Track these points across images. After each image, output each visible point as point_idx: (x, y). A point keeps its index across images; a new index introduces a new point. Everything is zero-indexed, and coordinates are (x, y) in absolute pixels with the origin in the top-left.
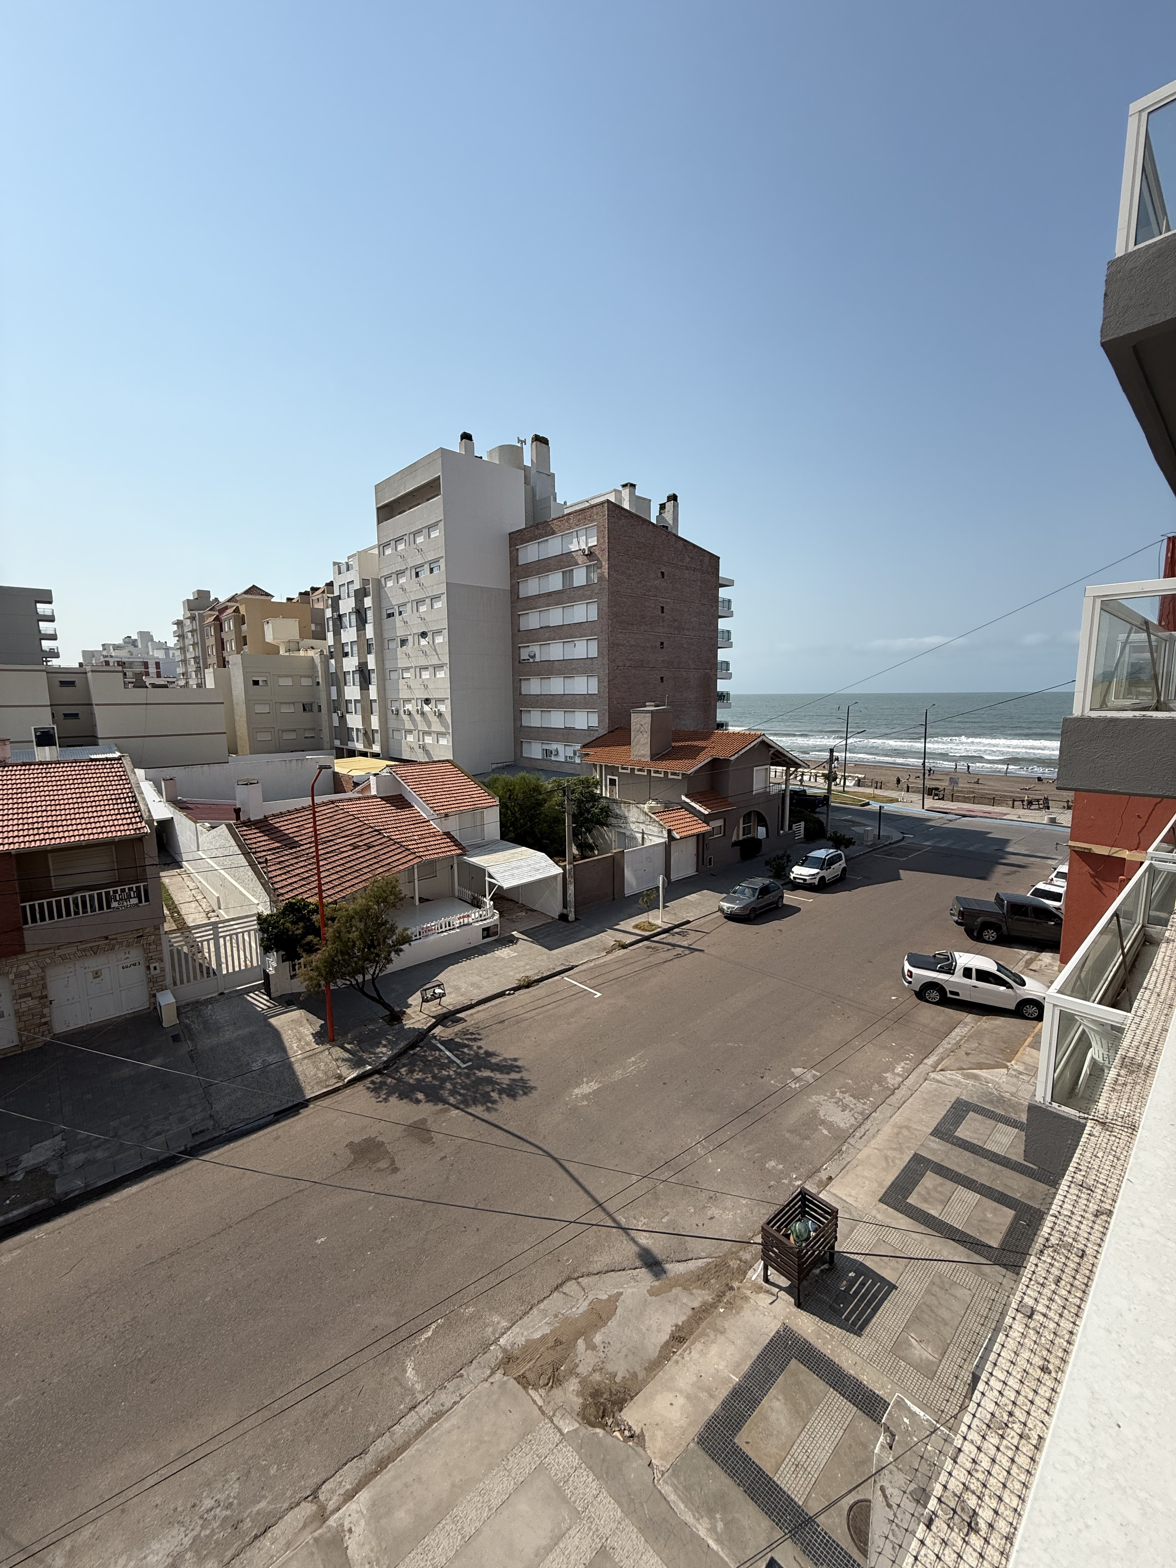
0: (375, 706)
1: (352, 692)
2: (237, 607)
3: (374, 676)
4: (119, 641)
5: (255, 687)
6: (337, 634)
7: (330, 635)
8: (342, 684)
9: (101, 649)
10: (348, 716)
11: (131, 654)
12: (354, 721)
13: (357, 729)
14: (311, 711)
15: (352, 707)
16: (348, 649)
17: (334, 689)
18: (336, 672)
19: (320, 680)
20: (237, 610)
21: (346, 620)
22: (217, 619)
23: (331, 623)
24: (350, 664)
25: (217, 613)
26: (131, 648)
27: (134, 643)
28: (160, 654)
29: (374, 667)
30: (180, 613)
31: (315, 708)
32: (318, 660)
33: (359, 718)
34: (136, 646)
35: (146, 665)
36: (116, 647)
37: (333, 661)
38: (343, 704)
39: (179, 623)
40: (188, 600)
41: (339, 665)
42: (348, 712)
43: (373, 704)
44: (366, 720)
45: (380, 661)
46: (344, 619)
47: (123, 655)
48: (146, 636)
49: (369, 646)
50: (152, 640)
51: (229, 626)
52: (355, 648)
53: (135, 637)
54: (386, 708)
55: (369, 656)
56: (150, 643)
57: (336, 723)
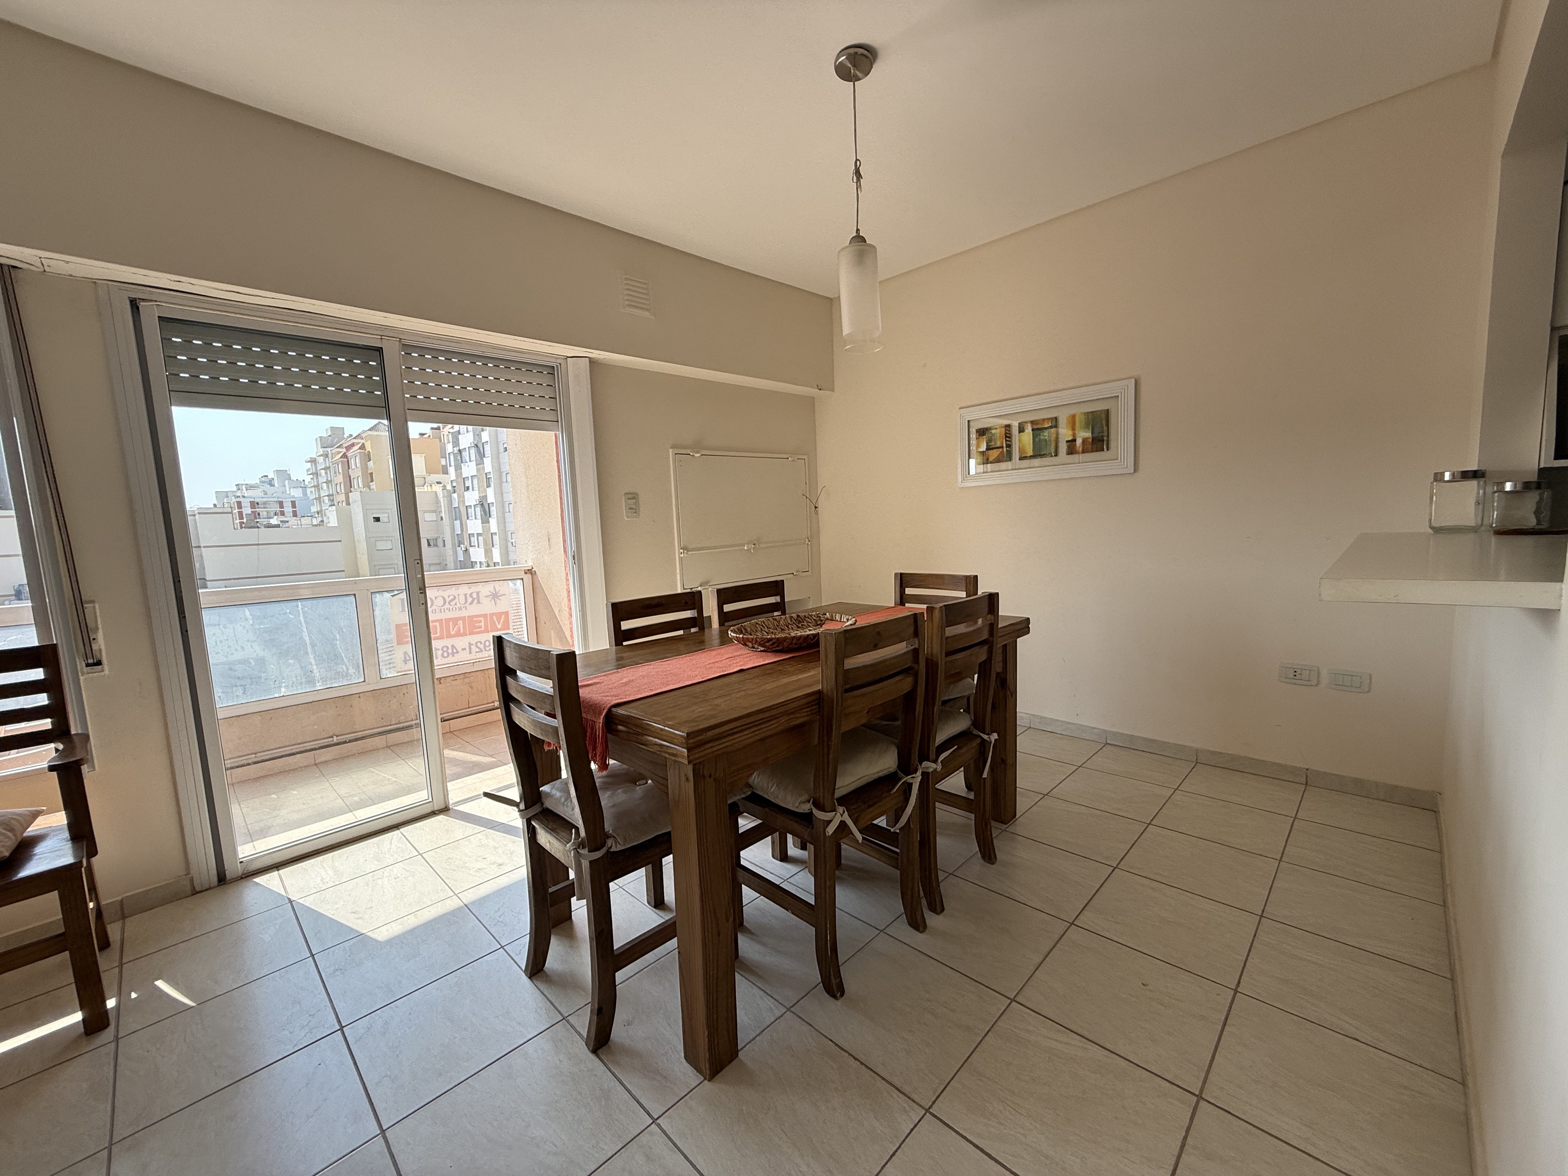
0: (496, 538)
1: (474, 526)
2: (363, 444)
3: (493, 509)
4: (256, 481)
5: (376, 523)
6: (458, 468)
7: (452, 470)
8: (464, 517)
9: (235, 489)
10: (471, 550)
11: (266, 494)
12: (477, 554)
13: (480, 562)
14: (436, 545)
15: (474, 540)
16: (468, 483)
17: (457, 523)
18: (458, 507)
19: (443, 515)
20: (363, 447)
21: (465, 454)
22: (345, 456)
23: (452, 457)
24: (472, 498)
25: (344, 450)
26: (267, 487)
27: (271, 483)
28: (297, 493)
29: (493, 501)
30: (314, 451)
31: (440, 543)
32: (440, 495)
33: (481, 551)
34: (272, 485)
35: (281, 504)
36: (249, 487)
37: (455, 496)
38: (466, 537)
39: (313, 461)
40: (321, 437)
41: (462, 499)
42: (471, 546)
43: (494, 536)
44: (488, 553)
45: (500, 493)
46: (463, 453)
47: (256, 495)
48: (283, 475)
49: (488, 479)
50: (290, 479)
51: (356, 463)
52: (475, 481)
53: (271, 476)
54: (506, 540)
55: (488, 489)
56: (287, 482)
57: (461, 558)
